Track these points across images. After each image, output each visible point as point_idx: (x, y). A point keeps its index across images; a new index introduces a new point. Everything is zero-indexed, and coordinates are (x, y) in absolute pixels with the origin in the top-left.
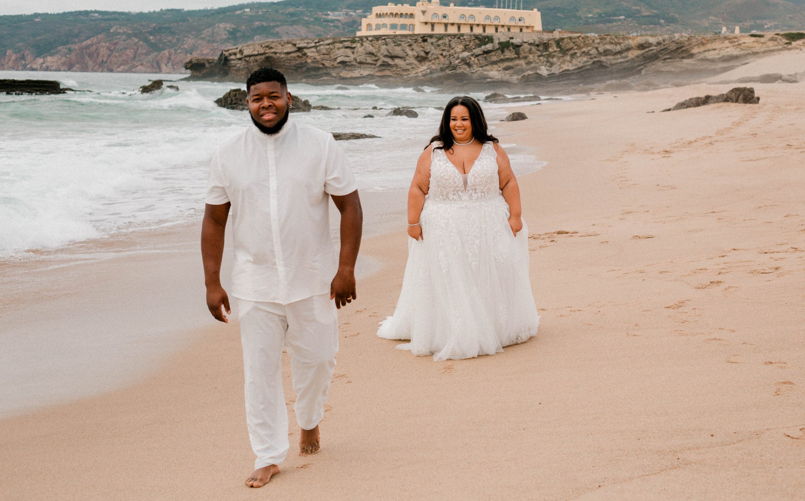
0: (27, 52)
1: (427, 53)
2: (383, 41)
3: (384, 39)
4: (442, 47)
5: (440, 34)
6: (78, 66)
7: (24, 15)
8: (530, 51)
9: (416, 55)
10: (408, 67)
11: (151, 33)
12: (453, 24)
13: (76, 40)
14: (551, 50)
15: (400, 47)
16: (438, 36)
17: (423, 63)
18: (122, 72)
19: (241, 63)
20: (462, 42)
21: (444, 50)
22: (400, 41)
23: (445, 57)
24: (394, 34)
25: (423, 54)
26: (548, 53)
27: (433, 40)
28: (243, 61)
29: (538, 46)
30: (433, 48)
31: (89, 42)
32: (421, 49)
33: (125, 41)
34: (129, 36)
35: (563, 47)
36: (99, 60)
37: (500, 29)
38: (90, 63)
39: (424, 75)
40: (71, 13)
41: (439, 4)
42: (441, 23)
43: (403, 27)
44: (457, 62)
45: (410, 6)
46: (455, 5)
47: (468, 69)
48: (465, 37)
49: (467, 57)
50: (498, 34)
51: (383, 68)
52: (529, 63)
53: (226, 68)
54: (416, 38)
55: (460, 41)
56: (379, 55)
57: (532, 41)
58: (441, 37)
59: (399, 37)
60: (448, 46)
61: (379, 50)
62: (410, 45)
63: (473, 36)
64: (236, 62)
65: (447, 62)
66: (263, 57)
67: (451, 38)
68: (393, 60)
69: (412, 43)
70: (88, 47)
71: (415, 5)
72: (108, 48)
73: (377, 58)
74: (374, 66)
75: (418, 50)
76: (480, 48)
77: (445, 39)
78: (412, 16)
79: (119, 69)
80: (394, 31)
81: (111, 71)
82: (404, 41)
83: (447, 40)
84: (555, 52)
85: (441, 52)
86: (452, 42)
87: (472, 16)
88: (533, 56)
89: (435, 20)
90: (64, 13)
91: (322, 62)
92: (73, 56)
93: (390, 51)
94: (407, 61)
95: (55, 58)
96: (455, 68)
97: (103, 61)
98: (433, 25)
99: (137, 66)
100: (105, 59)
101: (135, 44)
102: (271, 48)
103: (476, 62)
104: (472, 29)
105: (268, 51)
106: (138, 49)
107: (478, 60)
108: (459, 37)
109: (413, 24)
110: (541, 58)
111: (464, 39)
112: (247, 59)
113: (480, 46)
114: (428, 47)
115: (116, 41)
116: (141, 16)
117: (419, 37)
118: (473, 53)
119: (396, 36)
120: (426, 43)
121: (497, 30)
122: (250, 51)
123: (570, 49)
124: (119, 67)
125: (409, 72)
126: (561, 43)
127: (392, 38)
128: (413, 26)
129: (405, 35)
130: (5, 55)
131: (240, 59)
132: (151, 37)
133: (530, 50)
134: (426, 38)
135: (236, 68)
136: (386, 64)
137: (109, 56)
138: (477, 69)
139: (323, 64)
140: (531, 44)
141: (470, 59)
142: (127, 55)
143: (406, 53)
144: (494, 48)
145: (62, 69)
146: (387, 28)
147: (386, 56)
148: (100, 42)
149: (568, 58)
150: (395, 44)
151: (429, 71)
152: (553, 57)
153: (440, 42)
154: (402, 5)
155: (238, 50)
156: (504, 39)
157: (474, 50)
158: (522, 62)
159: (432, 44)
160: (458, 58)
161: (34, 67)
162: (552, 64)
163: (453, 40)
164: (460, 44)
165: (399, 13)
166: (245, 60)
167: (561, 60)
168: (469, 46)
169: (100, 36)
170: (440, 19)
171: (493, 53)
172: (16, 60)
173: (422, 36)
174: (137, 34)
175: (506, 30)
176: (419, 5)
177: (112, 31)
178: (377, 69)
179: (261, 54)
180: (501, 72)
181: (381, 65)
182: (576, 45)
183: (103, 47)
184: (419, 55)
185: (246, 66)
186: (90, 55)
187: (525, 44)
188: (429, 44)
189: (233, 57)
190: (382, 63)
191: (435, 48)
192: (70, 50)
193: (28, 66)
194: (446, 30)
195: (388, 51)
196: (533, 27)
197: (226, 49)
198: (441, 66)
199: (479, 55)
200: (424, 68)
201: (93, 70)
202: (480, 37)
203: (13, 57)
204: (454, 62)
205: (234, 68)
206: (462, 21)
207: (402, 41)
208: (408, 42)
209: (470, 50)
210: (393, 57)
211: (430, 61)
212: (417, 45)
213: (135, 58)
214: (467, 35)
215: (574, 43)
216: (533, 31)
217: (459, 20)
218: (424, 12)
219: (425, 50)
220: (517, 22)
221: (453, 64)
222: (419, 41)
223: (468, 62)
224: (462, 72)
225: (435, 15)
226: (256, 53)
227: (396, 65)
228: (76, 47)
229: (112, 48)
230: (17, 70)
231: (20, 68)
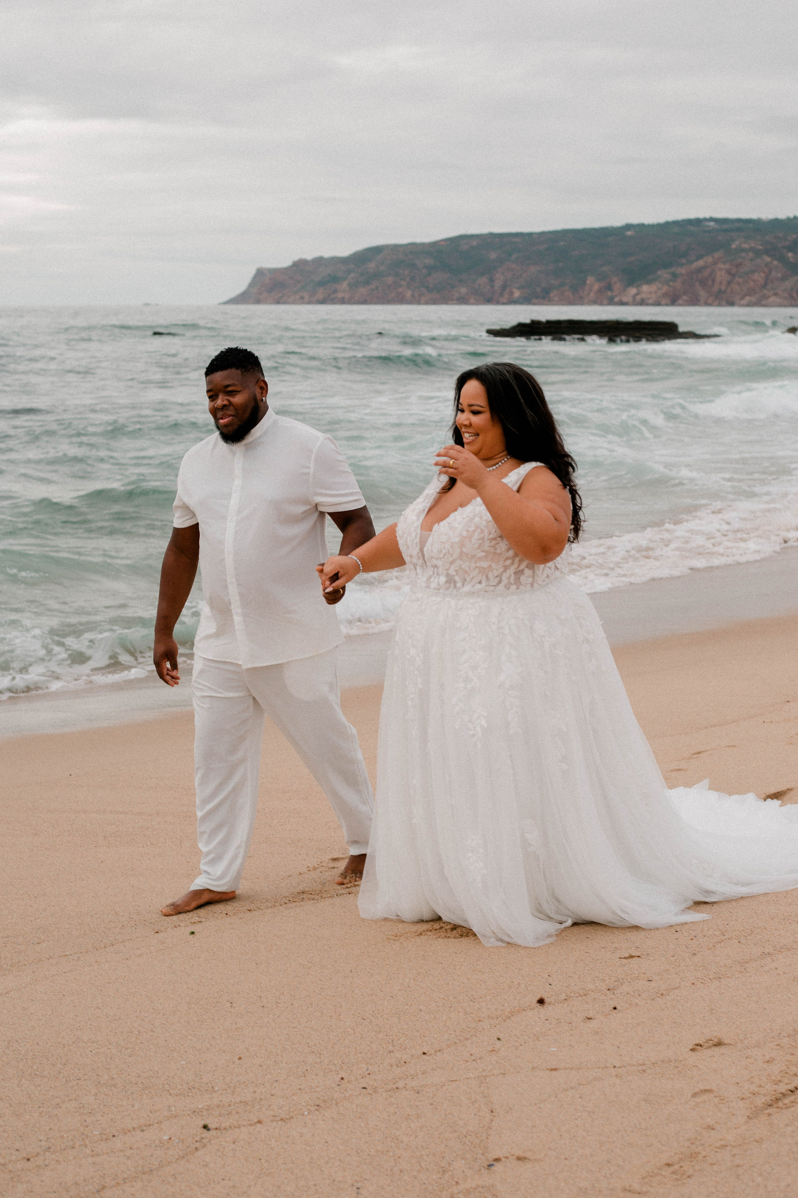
0: (615, 279)
6: (685, 298)
7: (612, 228)
11: (790, 249)
13: (683, 261)
18: (749, 305)
31: (701, 263)
33: (752, 260)
34: (758, 253)
36: (716, 288)
38: (703, 294)
40: (676, 223)
70: (700, 270)
72: (729, 272)
79: (742, 302)
81: (731, 304)
90: (668, 224)
92: (678, 284)
95: (653, 288)
97: (720, 291)
99: (769, 297)
100: (723, 288)
101: (767, 265)
106: (770, 272)
115: (739, 261)
116: (776, 223)
124: (742, 298)
130: (584, 282)
132: (790, 255)
137: (729, 283)
142: (754, 281)
145: (663, 302)
148: (716, 263)
161: (625, 299)
169: (717, 255)
172: (600, 291)
174: (771, 250)
177: (734, 246)
183: (720, 270)
186: (703, 283)
192: (675, 276)
193: (616, 299)
201: (707, 304)
203: (596, 287)
213: (764, 286)
228: (682, 270)
229: (734, 271)
230: (601, 304)
231: (605, 302)
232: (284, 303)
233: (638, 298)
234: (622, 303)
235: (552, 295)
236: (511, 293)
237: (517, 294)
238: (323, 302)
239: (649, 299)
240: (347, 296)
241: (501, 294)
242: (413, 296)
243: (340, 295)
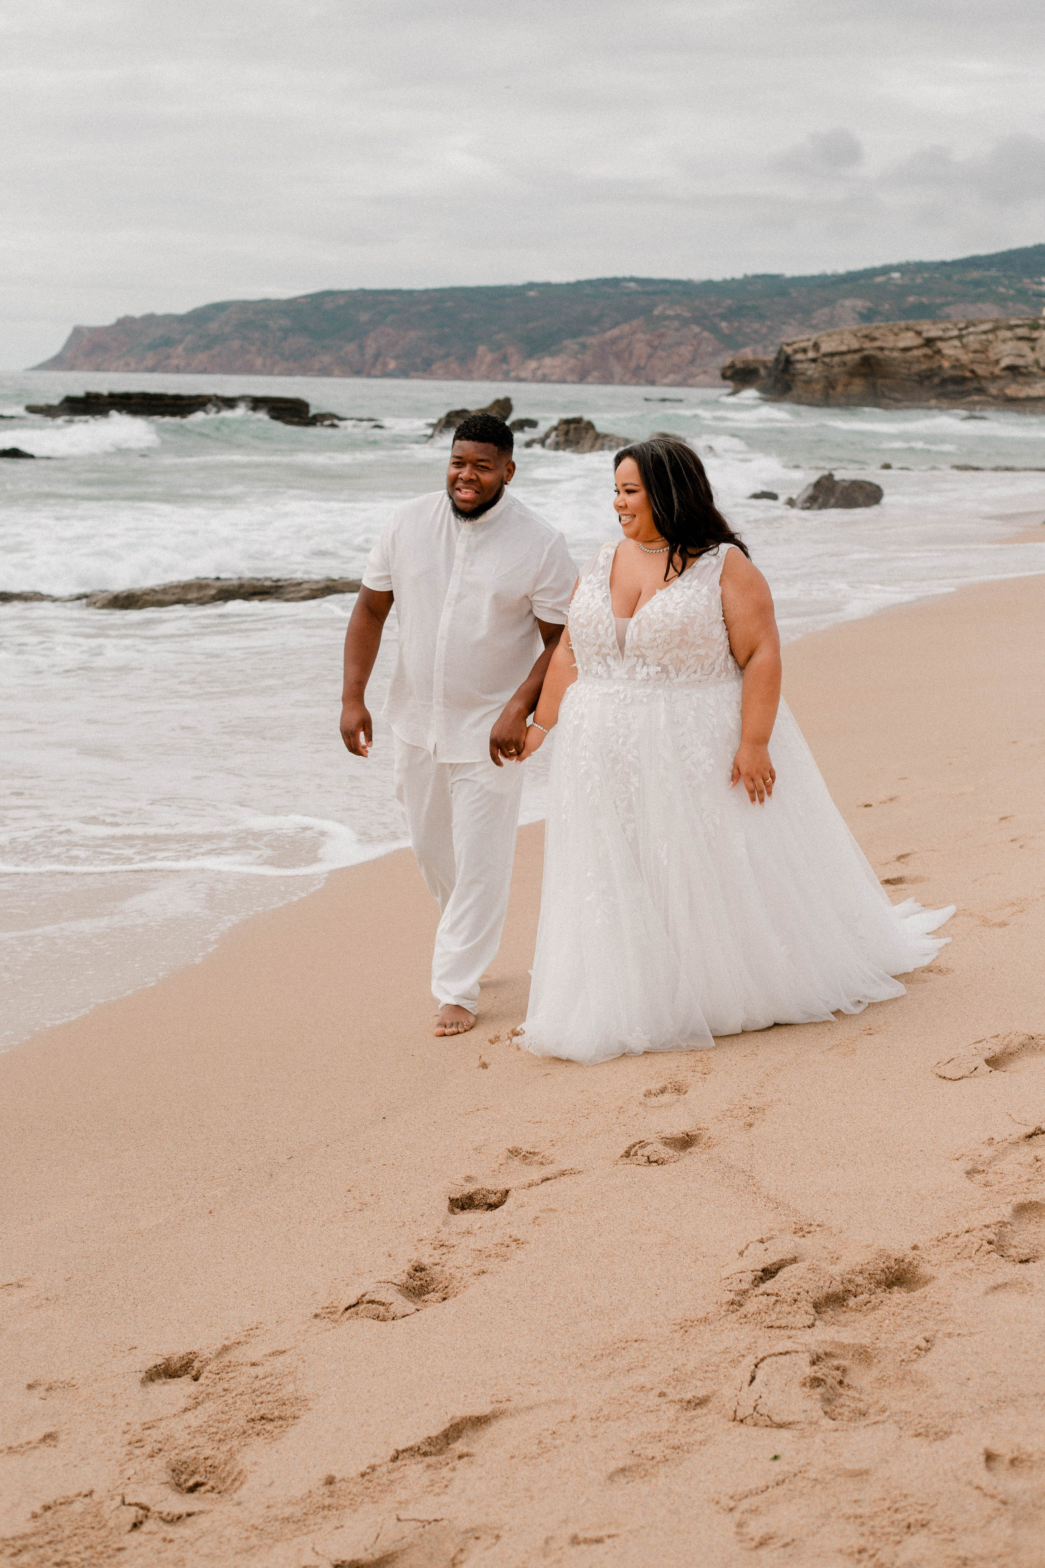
0: (511, 350)
6: (595, 374)
7: (509, 286)
11: (723, 317)
13: (595, 329)
18: (672, 384)
19: (815, 369)
28: (821, 365)
31: (615, 332)
33: (678, 330)
34: (685, 322)
36: (633, 364)
38: (618, 370)
40: (589, 283)
53: (787, 377)
64: (805, 365)
66: (857, 356)
70: (614, 341)
72: (649, 344)
79: (666, 381)
81: (652, 383)
90: (576, 284)
91: (971, 367)
92: (588, 357)
95: (557, 361)
97: (638, 368)
99: (697, 375)
100: (642, 363)
101: (695, 336)
102: (874, 339)
105: (867, 345)
106: (699, 344)
112: (827, 360)
115: (663, 330)
116: (706, 286)
122: (833, 344)
124: (666, 376)
130: (475, 352)
131: (814, 360)
132: (724, 324)
135: (805, 378)
137: (650, 356)
139: (972, 371)
142: (680, 356)
148: (634, 333)
155: (811, 344)
161: (523, 374)
166: (824, 363)
169: (635, 323)
172: (494, 364)
174: (701, 319)
177: (656, 312)
179: (855, 351)
183: (640, 341)
185: (825, 374)
186: (618, 356)
189: (800, 356)
192: (585, 347)
193: (513, 374)
197: (789, 341)
201: (623, 383)
203: (489, 358)
205: (801, 377)
213: (692, 362)
226: (844, 348)
228: (592, 341)
229: (656, 343)
230: (494, 380)
231: (500, 377)
232: (104, 370)
233: (539, 373)
234: (520, 380)
235: (434, 367)
236: (385, 364)
237: (392, 365)
238: (152, 370)
239: (552, 374)
240: (182, 363)
241: (373, 365)
242: (264, 365)
243: (175, 362)
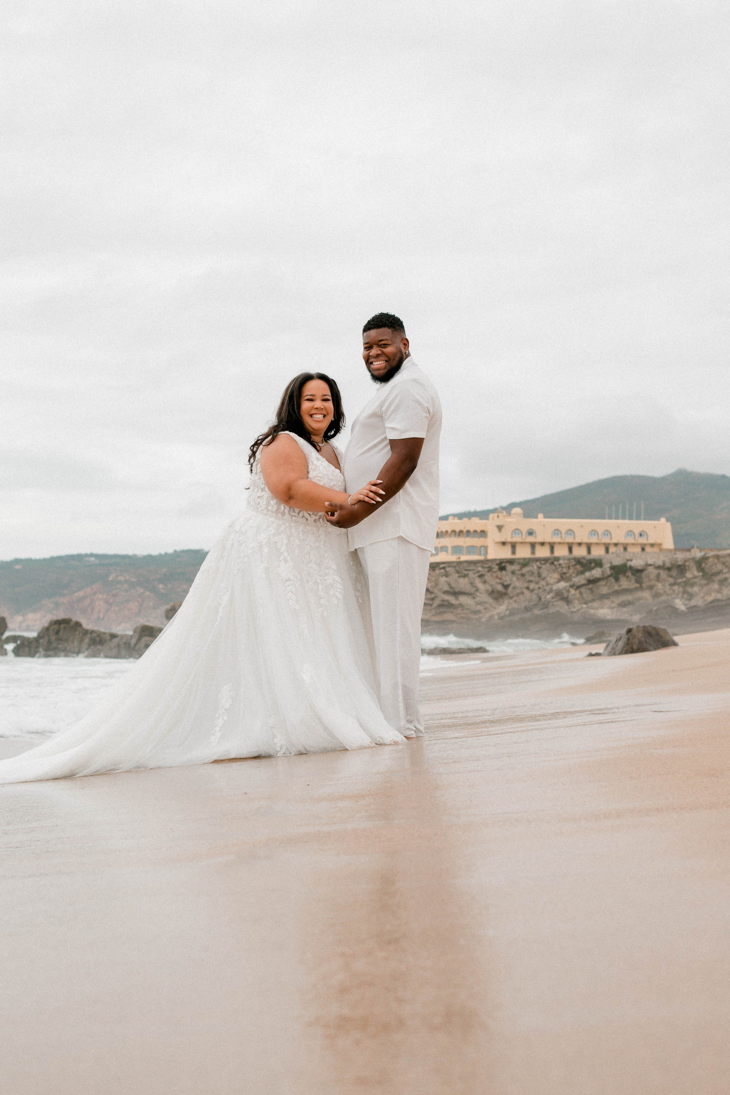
1: (506, 587)
2: (442, 571)
3: (444, 568)
4: (527, 577)
5: (524, 559)
8: (658, 578)
9: (490, 589)
10: (479, 607)
12: (543, 544)
14: (689, 575)
15: (467, 578)
16: (521, 561)
17: (501, 601)
20: (556, 569)
21: (531, 581)
22: (466, 570)
23: (532, 591)
24: (458, 560)
25: (500, 588)
26: (684, 579)
27: (515, 567)
29: (669, 569)
30: (515, 579)
32: (498, 581)
33: (127, 591)
35: (707, 571)
37: (612, 549)
39: (501, 618)
41: (522, 516)
42: (525, 543)
43: (471, 549)
44: (549, 597)
45: (480, 519)
46: (545, 517)
47: (566, 607)
48: (561, 562)
49: (564, 588)
50: (609, 556)
51: (442, 610)
52: (657, 595)
54: (490, 564)
55: (554, 568)
56: (436, 591)
57: (660, 563)
58: (525, 563)
59: (465, 565)
60: (536, 575)
61: (437, 584)
62: (481, 576)
63: (572, 561)
65: (534, 597)
67: (541, 564)
68: (457, 598)
69: (483, 573)
71: (487, 519)
73: (433, 596)
74: (430, 608)
75: (493, 582)
76: (583, 576)
77: (532, 566)
78: (483, 533)
80: (458, 556)
82: (474, 570)
83: (535, 566)
84: (695, 577)
85: (526, 585)
86: (542, 569)
87: (571, 532)
88: (663, 585)
89: (517, 539)
92: (61, 613)
93: (453, 586)
94: (477, 599)
96: (546, 606)
98: (514, 546)
103: (578, 596)
104: (570, 550)
107: (581, 593)
108: (552, 561)
109: (486, 545)
110: (676, 588)
111: (560, 565)
113: (582, 573)
114: (507, 577)
117: (495, 563)
118: (572, 583)
119: (460, 563)
120: (504, 572)
121: (607, 550)
123: (719, 573)
125: (481, 615)
126: (703, 565)
127: (454, 567)
128: (486, 548)
129: (475, 561)
133: (659, 574)
134: (503, 564)
136: (446, 603)
138: (580, 607)
140: (658, 567)
141: (568, 591)
143: (475, 587)
144: (603, 575)
146: (447, 552)
147: (446, 592)
148: (95, 594)
149: (716, 586)
150: (460, 575)
151: (508, 612)
152: (692, 585)
153: (525, 570)
154: (470, 519)
156: (617, 562)
157: (574, 579)
158: (646, 594)
159: (513, 573)
160: (551, 591)
162: (691, 596)
163: (544, 566)
164: (554, 572)
165: (465, 530)
167: (705, 589)
168: (568, 575)
169: (95, 586)
170: (524, 537)
171: (603, 583)
173: (498, 562)
175: (622, 549)
176: (493, 519)
178: (433, 611)
180: (615, 610)
181: (440, 606)
182: (726, 566)
183: (99, 599)
184: (495, 590)
187: (650, 568)
188: (509, 573)
190: (442, 603)
191: (518, 579)
194: (533, 552)
195: (449, 585)
196: (660, 545)
198: (526, 603)
199: (584, 585)
200: (502, 608)
202: (584, 561)
204: (545, 597)
206: (557, 539)
207: (470, 570)
208: (478, 572)
209: (568, 579)
210: (456, 594)
211: (511, 598)
212: (492, 575)
214: (564, 558)
215: (723, 563)
216: (661, 550)
217: (552, 537)
218: (500, 528)
219: (502, 582)
220: (636, 537)
221: (543, 600)
222: (494, 570)
223: (566, 595)
224: (558, 612)
225: (517, 531)
227: (461, 606)
